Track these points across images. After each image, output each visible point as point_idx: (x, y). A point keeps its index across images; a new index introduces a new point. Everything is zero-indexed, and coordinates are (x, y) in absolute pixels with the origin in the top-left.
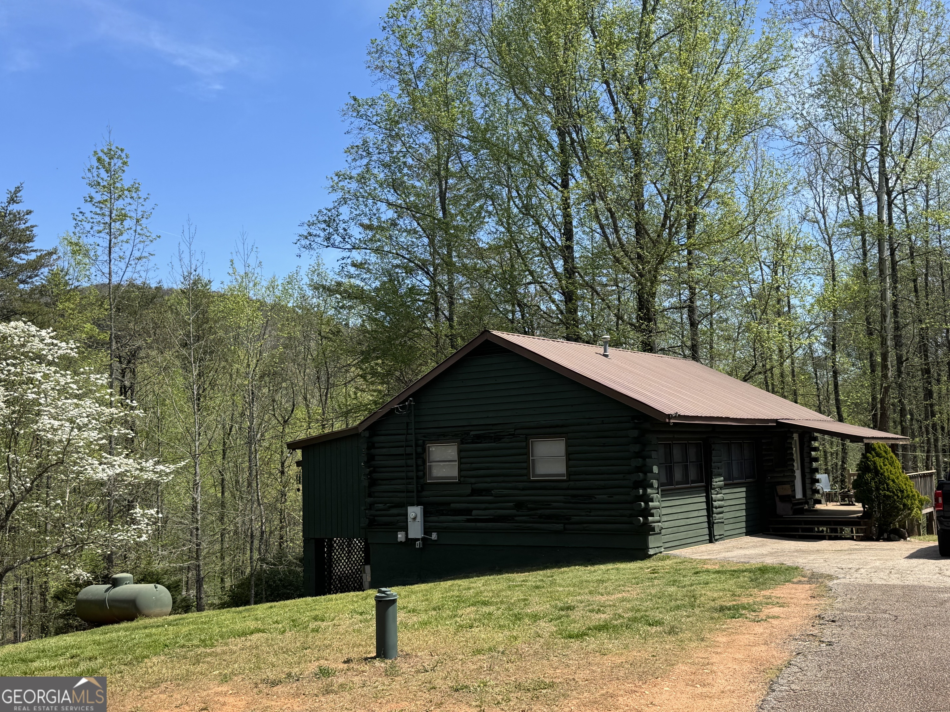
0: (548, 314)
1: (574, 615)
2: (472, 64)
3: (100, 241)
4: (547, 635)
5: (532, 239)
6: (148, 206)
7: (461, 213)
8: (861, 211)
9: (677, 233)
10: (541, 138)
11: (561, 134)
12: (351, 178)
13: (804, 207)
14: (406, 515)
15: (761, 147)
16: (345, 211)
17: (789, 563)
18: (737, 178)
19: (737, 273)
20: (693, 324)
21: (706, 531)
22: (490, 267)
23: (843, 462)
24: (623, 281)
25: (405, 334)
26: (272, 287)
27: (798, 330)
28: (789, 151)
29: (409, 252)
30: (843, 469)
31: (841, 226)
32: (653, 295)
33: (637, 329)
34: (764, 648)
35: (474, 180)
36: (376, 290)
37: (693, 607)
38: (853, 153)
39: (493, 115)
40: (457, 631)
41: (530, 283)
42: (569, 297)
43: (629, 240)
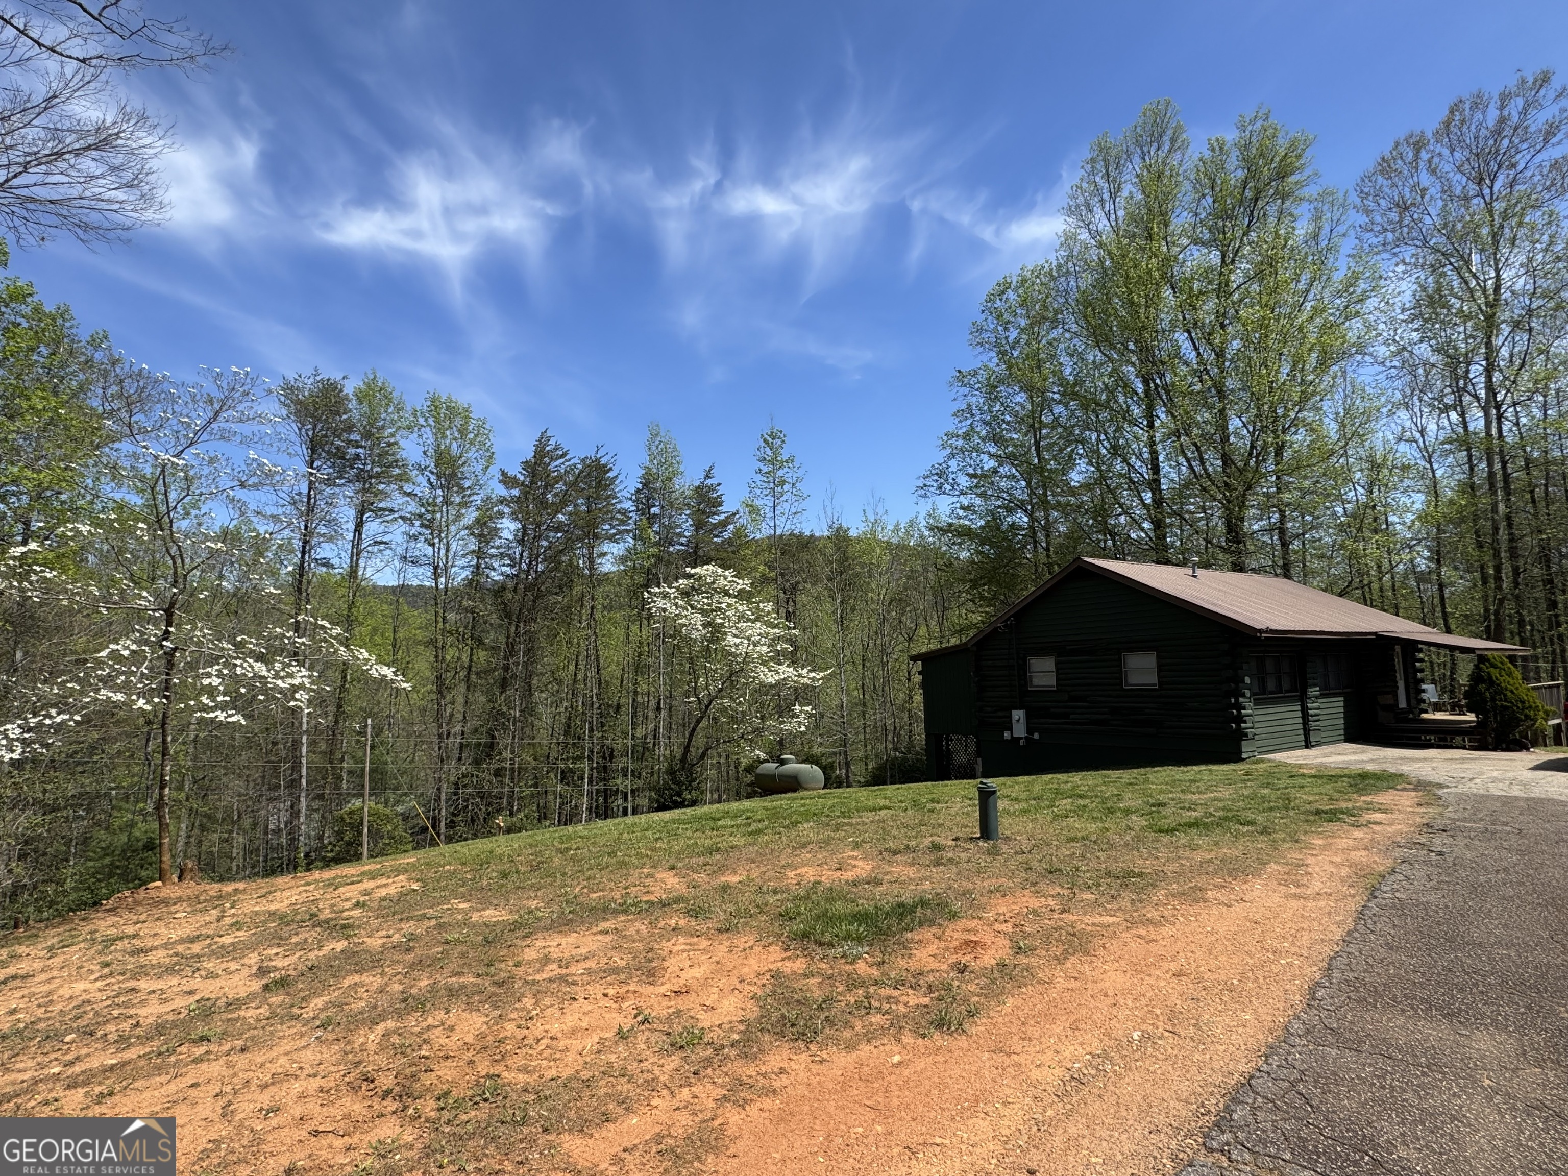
0: (1139, 541)
1: (1165, 811)
2: (1061, 331)
3: (767, 502)
4: (1138, 829)
5: (1120, 475)
6: (800, 473)
7: (1054, 458)
8: (1465, 427)
9: (1264, 460)
10: (1126, 386)
11: (1146, 382)
12: (958, 436)
13: (1400, 428)
14: (1011, 717)
15: (1350, 375)
16: (953, 465)
17: (1392, 769)
18: (1326, 405)
19: (1329, 495)
20: (1284, 545)
21: (1302, 738)
22: (1083, 502)
23: (1452, 673)
24: (1211, 508)
25: (1007, 565)
26: (897, 529)
27: (1398, 546)
28: (1382, 377)
29: (1010, 495)
30: (1453, 679)
31: (1442, 443)
32: (1242, 520)
33: (1225, 550)
34: (1364, 853)
35: (1065, 428)
36: (982, 527)
37: (1287, 809)
38: (1454, 371)
39: (1081, 371)
40: (1054, 819)
41: (1120, 515)
42: (1158, 525)
43: (1215, 471)
